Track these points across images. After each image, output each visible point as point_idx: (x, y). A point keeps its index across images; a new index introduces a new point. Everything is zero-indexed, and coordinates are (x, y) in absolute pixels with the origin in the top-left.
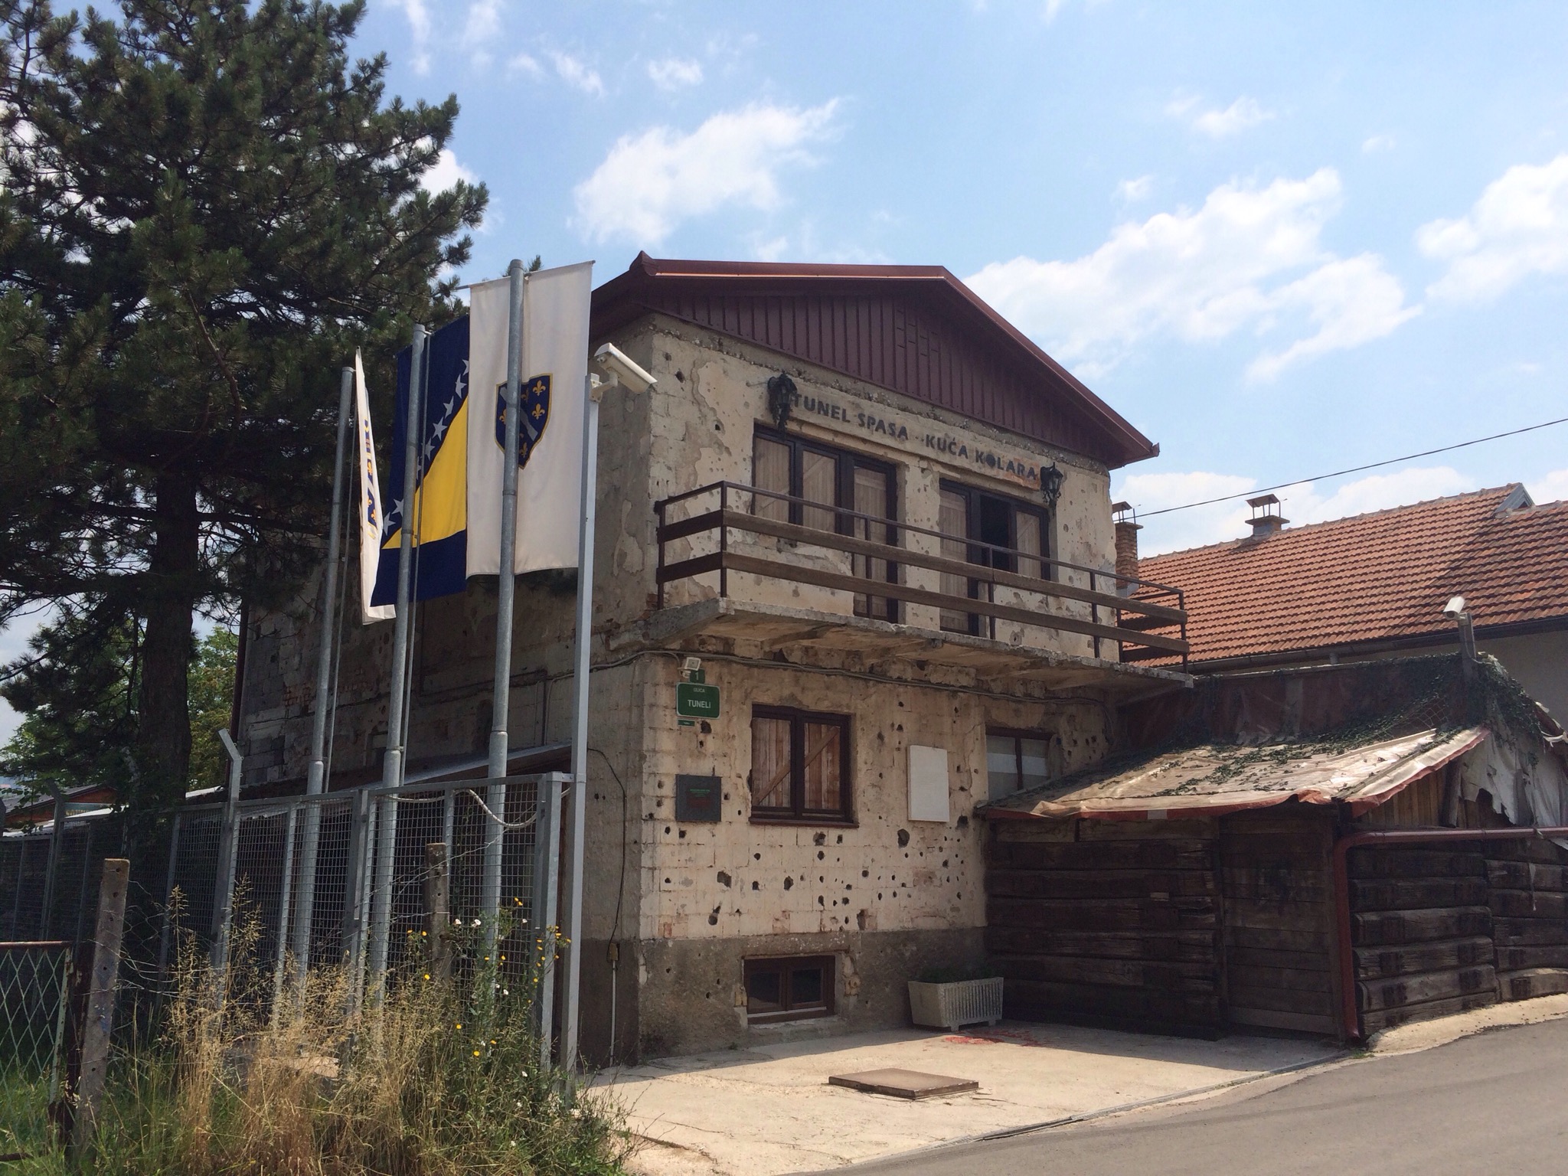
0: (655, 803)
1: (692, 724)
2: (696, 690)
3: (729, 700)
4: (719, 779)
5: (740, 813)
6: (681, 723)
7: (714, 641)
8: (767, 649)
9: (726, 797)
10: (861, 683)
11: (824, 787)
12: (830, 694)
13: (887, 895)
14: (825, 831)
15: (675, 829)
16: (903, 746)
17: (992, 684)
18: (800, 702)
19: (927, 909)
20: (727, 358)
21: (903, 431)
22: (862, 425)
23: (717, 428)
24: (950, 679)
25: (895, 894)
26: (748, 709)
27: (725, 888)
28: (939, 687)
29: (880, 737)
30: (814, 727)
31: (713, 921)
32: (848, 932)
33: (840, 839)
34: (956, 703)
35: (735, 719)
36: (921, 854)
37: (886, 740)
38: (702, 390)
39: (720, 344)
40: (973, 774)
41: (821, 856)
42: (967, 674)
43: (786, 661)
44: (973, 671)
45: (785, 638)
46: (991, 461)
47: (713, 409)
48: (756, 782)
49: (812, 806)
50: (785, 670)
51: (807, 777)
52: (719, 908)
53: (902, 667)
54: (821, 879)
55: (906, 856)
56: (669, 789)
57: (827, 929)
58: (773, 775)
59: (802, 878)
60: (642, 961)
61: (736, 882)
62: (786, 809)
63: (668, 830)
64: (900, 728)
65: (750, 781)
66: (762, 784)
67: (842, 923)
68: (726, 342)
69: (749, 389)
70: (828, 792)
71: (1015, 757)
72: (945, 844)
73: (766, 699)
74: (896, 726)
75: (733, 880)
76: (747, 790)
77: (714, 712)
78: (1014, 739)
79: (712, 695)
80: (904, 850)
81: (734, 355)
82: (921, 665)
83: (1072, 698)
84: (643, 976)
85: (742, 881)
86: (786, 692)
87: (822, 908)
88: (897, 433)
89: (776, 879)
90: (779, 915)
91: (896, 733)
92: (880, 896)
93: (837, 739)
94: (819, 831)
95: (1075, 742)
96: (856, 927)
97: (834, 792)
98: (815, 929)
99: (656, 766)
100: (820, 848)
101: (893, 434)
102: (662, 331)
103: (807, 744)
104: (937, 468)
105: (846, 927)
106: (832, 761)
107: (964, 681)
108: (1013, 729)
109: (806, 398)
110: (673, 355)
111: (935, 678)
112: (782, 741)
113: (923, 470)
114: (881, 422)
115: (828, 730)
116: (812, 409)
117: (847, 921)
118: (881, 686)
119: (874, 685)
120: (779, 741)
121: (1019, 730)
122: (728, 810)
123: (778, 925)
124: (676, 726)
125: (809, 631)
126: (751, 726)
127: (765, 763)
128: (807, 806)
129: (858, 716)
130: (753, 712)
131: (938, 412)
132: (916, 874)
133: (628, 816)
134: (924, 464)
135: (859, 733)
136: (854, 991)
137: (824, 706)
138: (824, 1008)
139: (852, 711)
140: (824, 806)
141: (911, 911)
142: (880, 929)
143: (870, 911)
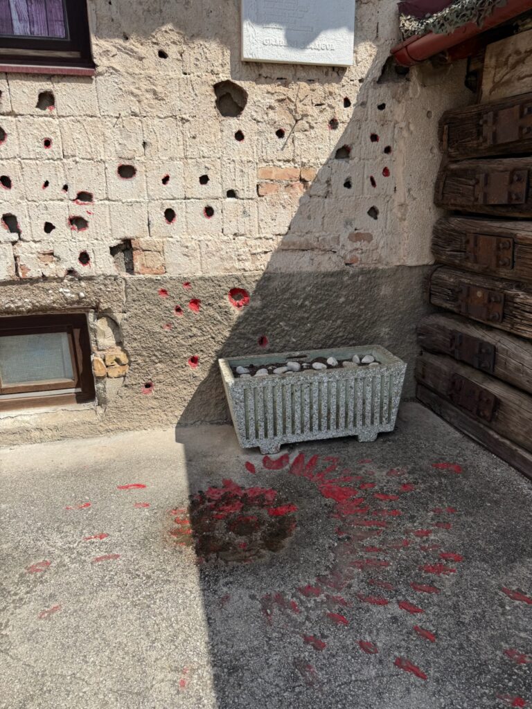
13: (189, 214)
25: (209, 212)
32: (90, 279)
36: (280, 134)
54: (5, 181)
55: (239, 136)
67: (72, 263)
80: (233, 124)
96: (111, 270)
117: (84, 258)
132: (265, 174)
136: (113, 373)
141: (252, 242)
142: (173, 272)
143: (144, 241)
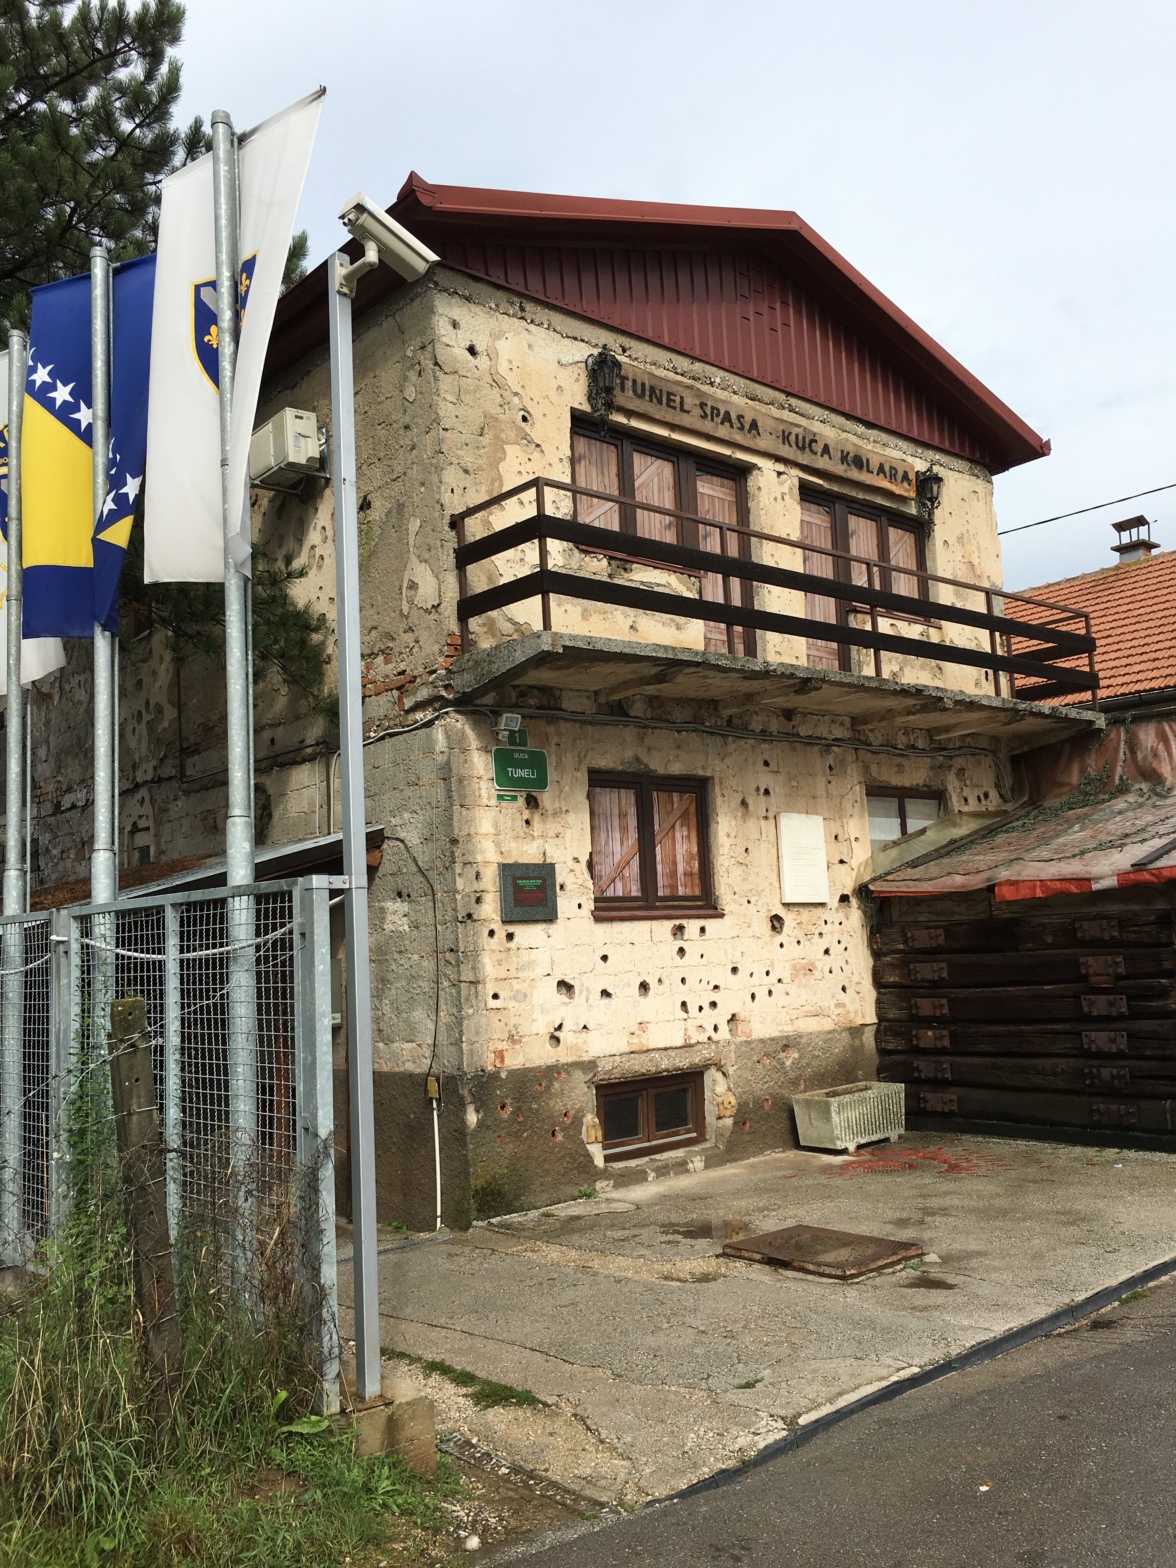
0: (474, 900)
1: (514, 798)
2: (516, 756)
3: (559, 766)
4: (552, 866)
5: (580, 906)
6: (500, 798)
7: (535, 692)
8: (602, 700)
9: (562, 887)
10: (719, 739)
11: (680, 869)
12: (682, 754)
13: (762, 993)
14: (684, 922)
15: (501, 932)
16: (771, 814)
17: (870, 735)
18: (646, 766)
19: (808, 1008)
20: (532, 327)
21: (754, 425)
22: (704, 417)
23: (525, 419)
24: (822, 731)
25: (770, 992)
26: (583, 776)
27: (567, 1000)
28: (810, 741)
29: (744, 803)
30: (663, 796)
31: (555, 1040)
32: (717, 1042)
33: (703, 930)
34: (830, 760)
35: (567, 788)
36: (799, 942)
37: (751, 807)
38: (503, 369)
39: (522, 309)
40: (854, 843)
41: (681, 951)
42: (842, 724)
43: (627, 715)
44: (847, 720)
45: (625, 685)
46: (859, 462)
47: (516, 394)
48: (597, 868)
49: (668, 892)
50: (626, 726)
51: (659, 858)
52: (560, 1026)
53: (766, 719)
54: (683, 980)
55: (782, 945)
56: (490, 880)
57: (693, 1041)
58: (618, 857)
59: (660, 980)
60: (469, 1099)
61: (581, 992)
62: (634, 899)
63: (492, 933)
64: (767, 792)
65: (590, 865)
66: (605, 869)
67: (711, 1032)
68: (529, 306)
69: (561, 369)
70: (685, 874)
71: (899, 820)
72: (825, 929)
73: (604, 762)
74: (762, 791)
75: (577, 991)
76: (587, 876)
77: (542, 783)
78: (896, 800)
79: (538, 763)
80: (779, 939)
81: (540, 325)
82: (788, 714)
83: (960, 748)
84: (472, 1118)
85: (587, 989)
86: (629, 754)
87: (685, 1015)
88: (747, 426)
89: (629, 985)
90: (634, 1028)
91: (762, 798)
92: (753, 996)
93: (693, 809)
94: (677, 922)
95: (966, 800)
96: (728, 1036)
97: (691, 874)
98: (680, 1043)
99: (472, 852)
100: (680, 943)
101: (742, 428)
102: (446, 290)
103: (656, 817)
104: (795, 473)
105: (715, 1037)
106: (688, 836)
107: (839, 732)
108: (896, 788)
109: (634, 382)
110: (463, 324)
111: (803, 731)
112: (626, 815)
113: (779, 474)
114: (727, 413)
115: (681, 799)
116: (641, 396)
117: (716, 1029)
118: (742, 742)
119: (734, 742)
120: (622, 815)
121: (903, 788)
122: (565, 904)
123: (635, 1040)
124: (493, 802)
125: (656, 675)
126: (588, 797)
127: (607, 843)
128: (660, 893)
129: (717, 780)
130: (591, 781)
131: (793, 401)
132: (794, 967)
133: (439, 917)
134: (781, 467)
135: (719, 800)
136: (728, 1113)
137: (677, 768)
138: (694, 1135)
139: (709, 774)
140: (681, 891)
141: (790, 1012)
142: (755, 1036)
143: (742, 1015)
